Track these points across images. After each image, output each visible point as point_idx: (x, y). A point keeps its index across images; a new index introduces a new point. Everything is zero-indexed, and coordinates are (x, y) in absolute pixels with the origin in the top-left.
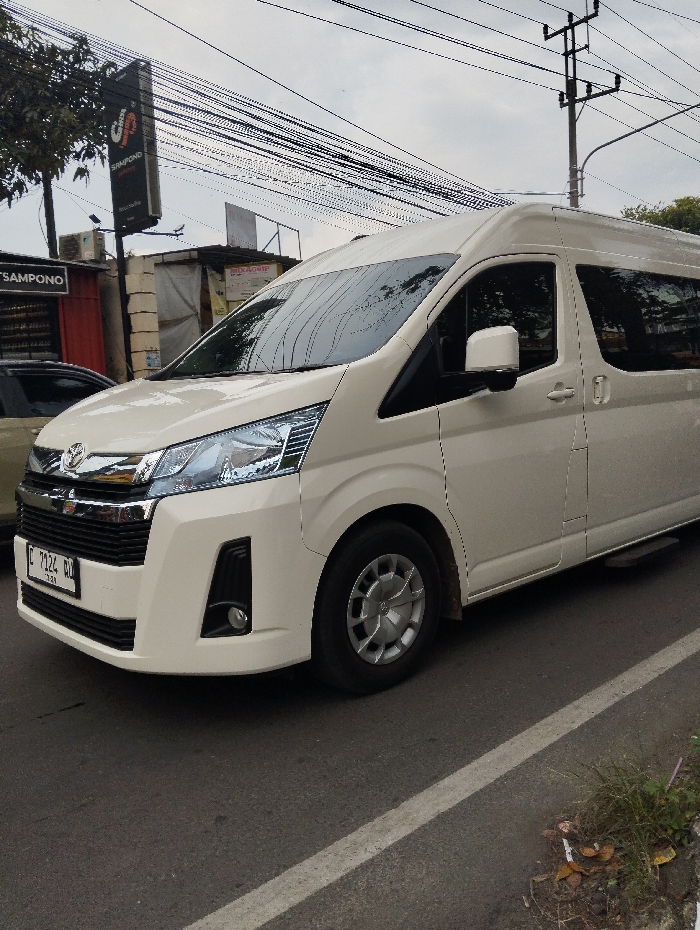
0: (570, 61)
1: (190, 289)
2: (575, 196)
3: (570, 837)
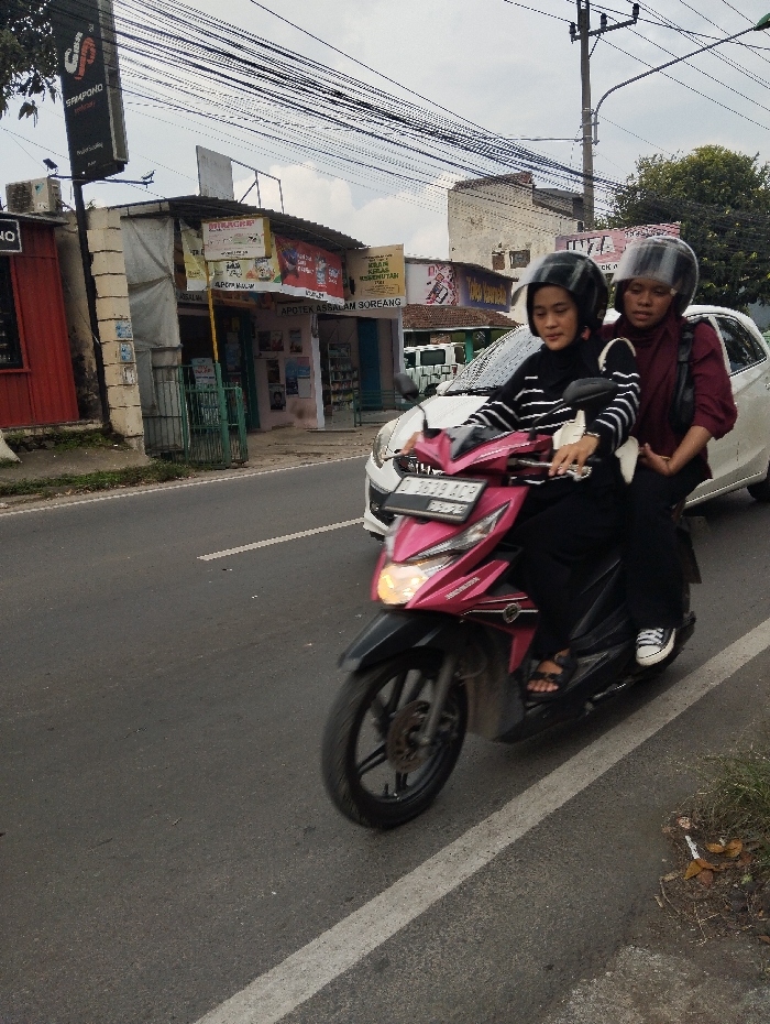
1: (162, 247)
2: (588, 142)
3: (692, 833)
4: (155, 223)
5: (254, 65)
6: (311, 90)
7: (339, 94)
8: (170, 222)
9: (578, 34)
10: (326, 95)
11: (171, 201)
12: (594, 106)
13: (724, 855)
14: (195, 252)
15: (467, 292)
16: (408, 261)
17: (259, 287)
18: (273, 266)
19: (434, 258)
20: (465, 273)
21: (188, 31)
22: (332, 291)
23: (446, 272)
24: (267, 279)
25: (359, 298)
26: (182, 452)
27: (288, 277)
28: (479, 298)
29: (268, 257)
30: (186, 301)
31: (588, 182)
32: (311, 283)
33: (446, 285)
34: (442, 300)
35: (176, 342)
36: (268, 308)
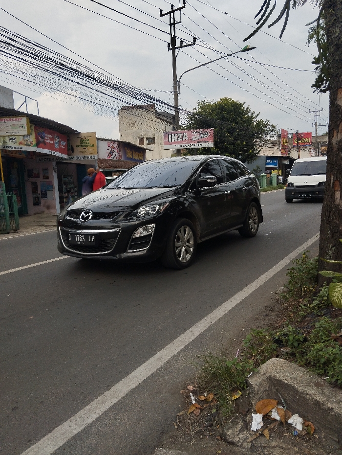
0: (172, 28)
2: (176, 94)
3: (193, 392)
5: (22, 49)
7: (62, 65)
9: (171, 47)
10: (58, 65)
13: (206, 401)
15: (125, 156)
16: (98, 139)
17: (25, 149)
18: (32, 139)
19: (110, 139)
20: (124, 146)
22: (62, 151)
23: (115, 145)
24: (29, 145)
25: (75, 155)
27: (41, 145)
28: (131, 157)
29: (29, 135)
31: (177, 110)
32: (52, 147)
33: (116, 151)
36: (32, 158)
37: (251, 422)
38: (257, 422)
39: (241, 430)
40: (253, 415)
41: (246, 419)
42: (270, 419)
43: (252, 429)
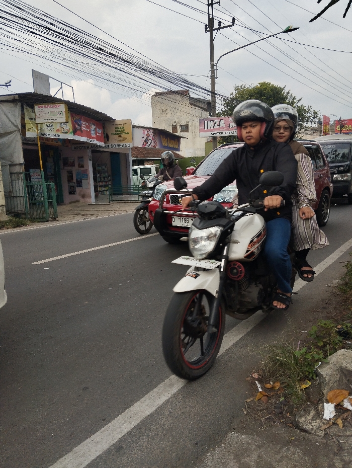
0: (210, 8)
1: (15, 116)
2: (213, 78)
3: (259, 380)
4: (11, 105)
5: (61, 34)
6: (88, 47)
7: (101, 49)
8: (19, 104)
9: (208, 29)
10: (95, 50)
11: (19, 95)
12: (215, 62)
13: (272, 389)
14: (31, 119)
15: (161, 142)
16: (134, 127)
17: (63, 136)
18: (69, 127)
19: (145, 126)
20: (160, 133)
21: (28, 16)
22: (98, 139)
23: (151, 133)
24: (66, 133)
25: (110, 143)
26: (25, 214)
27: (77, 132)
28: (166, 145)
29: (67, 122)
30: (26, 142)
31: (213, 95)
32: (88, 135)
33: (151, 138)
34: (150, 145)
35: (22, 161)
36: (67, 146)
37: (324, 411)
38: (329, 411)
39: (314, 419)
40: (325, 404)
41: (318, 407)
42: (342, 409)
43: (324, 418)
